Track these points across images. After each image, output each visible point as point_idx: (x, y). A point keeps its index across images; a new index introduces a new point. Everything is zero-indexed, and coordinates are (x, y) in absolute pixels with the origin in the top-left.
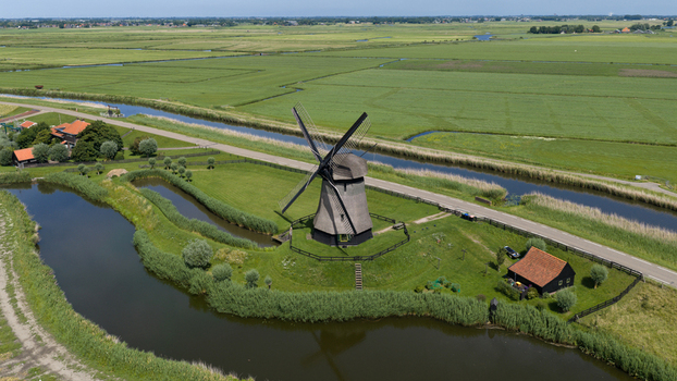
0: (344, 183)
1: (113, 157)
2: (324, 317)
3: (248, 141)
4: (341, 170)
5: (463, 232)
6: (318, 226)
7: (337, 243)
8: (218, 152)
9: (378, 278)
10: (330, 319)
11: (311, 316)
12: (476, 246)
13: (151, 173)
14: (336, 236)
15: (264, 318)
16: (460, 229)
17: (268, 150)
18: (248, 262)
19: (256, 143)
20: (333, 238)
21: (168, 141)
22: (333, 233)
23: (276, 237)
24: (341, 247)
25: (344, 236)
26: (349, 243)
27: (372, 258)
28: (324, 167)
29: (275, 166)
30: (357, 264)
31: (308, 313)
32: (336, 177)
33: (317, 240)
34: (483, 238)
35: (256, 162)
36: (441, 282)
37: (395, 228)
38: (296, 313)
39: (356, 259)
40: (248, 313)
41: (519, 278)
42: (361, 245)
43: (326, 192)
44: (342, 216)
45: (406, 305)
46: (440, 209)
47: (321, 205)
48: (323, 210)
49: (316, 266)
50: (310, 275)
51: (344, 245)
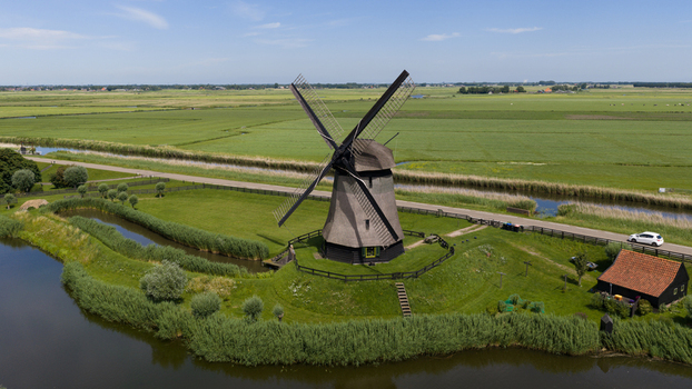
0: (370, 175)
1: (28, 189)
2: (373, 356)
3: (202, 169)
4: (365, 159)
5: (513, 244)
6: (332, 239)
7: (362, 260)
8: (167, 180)
9: (430, 301)
10: (380, 359)
11: (353, 356)
12: (536, 259)
13: (81, 203)
14: (360, 250)
15: (281, 364)
16: (507, 241)
17: (229, 176)
18: (237, 293)
19: (212, 171)
20: (356, 253)
21: (99, 173)
22: (356, 245)
23: (269, 261)
24: (367, 264)
25: (370, 249)
26: (378, 258)
27: (416, 275)
28: (341, 156)
29: (244, 190)
30: (398, 283)
31: (346, 352)
32: (359, 168)
33: (331, 258)
34: (539, 249)
35: (218, 187)
36: (514, 302)
37: (428, 242)
38: (330, 353)
39: (396, 276)
40: (257, 360)
41: (617, 289)
42: (392, 261)
43: (344, 191)
44: (367, 222)
45: (486, 333)
46: (471, 221)
47: (334, 210)
48: (340, 215)
49: (341, 289)
50: (335, 302)
51: (372, 262)
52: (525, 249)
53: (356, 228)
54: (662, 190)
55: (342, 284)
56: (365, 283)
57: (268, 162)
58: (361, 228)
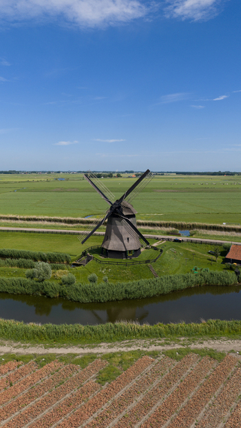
4: (126, 210)
5: (182, 248)
6: (111, 248)
7: (126, 257)
10: (157, 294)
12: (194, 253)
14: (126, 252)
15: (117, 300)
16: (178, 246)
20: (124, 254)
22: (124, 250)
23: (75, 262)
24: (129, 259)
25: (130, 251)
26: (133, 256)
27: (155, 261)
30: (149, 264)
32: (125, 213)
33: (111, 257)
34: (194, 249)
37: (147, 249)
38: (137, 293)
39: (146, 262)
40: (106, 299)
41: (234, 261)
43: (116, 225)
44: (128, 239)
45: (194, 280)
46: (157, 239)
47: (111, 234)
48: (113, 237)
49: (125, 269)
50: (124, 275)
51: (130, 257)
52: (187, 249)
53: (123, 242)
54: (224, 224)
55: (125, 267)
56: (136, 266)
57: (18, 217)
58: (125, 242)
